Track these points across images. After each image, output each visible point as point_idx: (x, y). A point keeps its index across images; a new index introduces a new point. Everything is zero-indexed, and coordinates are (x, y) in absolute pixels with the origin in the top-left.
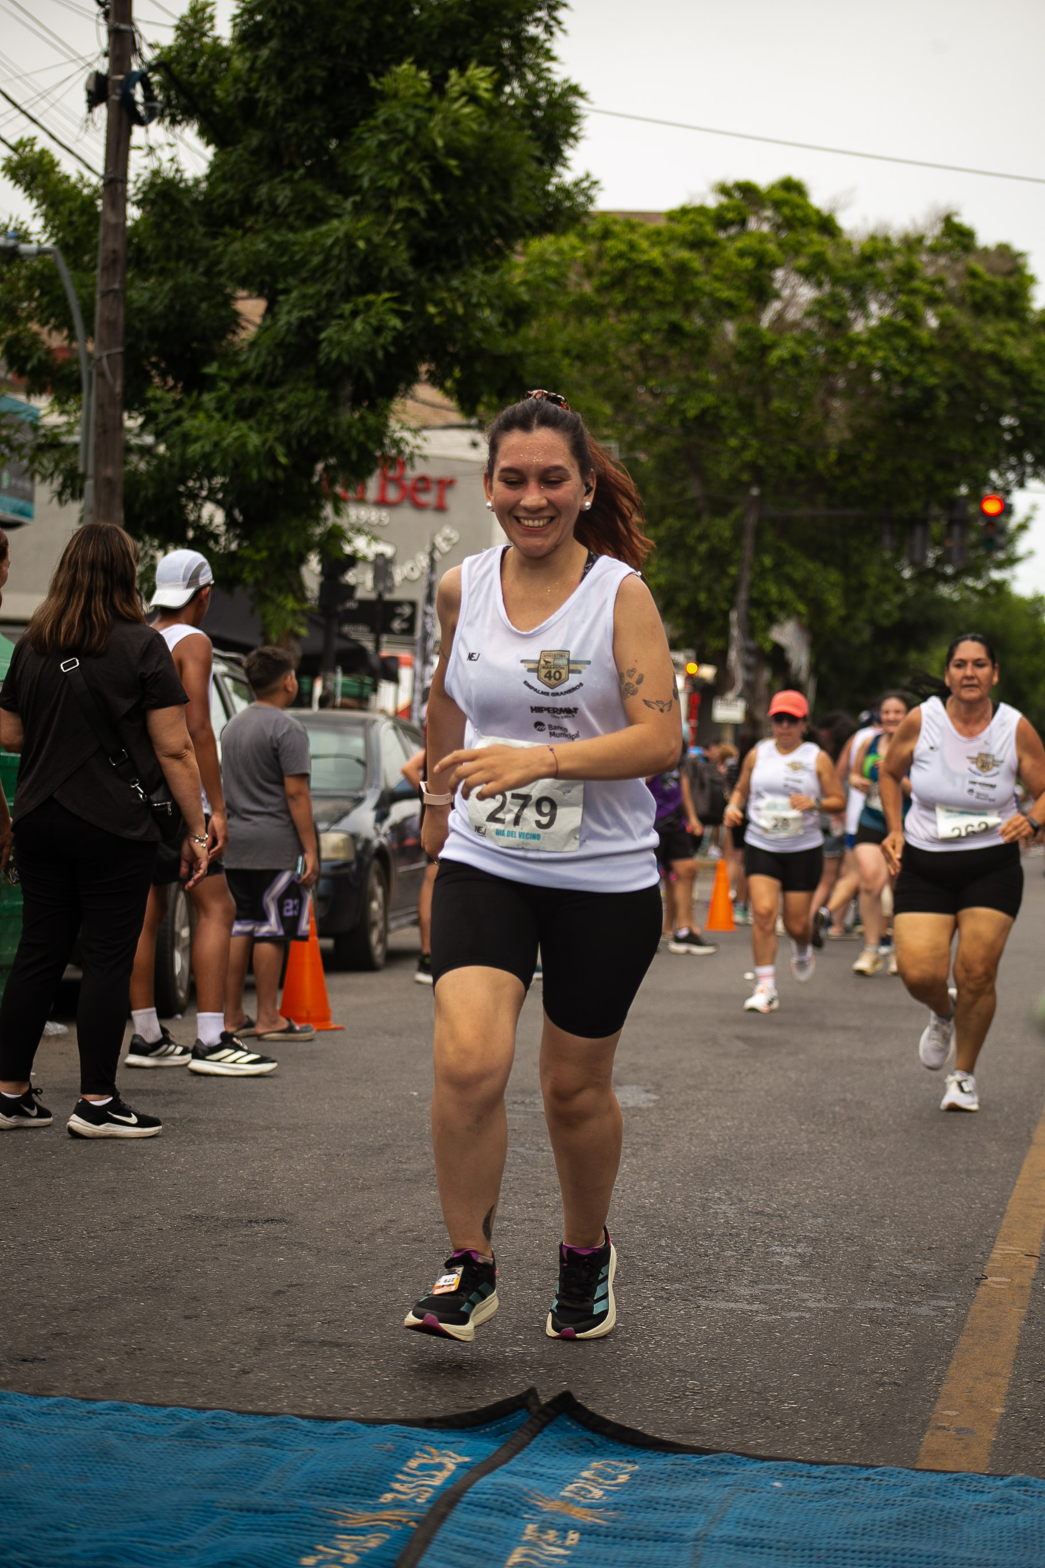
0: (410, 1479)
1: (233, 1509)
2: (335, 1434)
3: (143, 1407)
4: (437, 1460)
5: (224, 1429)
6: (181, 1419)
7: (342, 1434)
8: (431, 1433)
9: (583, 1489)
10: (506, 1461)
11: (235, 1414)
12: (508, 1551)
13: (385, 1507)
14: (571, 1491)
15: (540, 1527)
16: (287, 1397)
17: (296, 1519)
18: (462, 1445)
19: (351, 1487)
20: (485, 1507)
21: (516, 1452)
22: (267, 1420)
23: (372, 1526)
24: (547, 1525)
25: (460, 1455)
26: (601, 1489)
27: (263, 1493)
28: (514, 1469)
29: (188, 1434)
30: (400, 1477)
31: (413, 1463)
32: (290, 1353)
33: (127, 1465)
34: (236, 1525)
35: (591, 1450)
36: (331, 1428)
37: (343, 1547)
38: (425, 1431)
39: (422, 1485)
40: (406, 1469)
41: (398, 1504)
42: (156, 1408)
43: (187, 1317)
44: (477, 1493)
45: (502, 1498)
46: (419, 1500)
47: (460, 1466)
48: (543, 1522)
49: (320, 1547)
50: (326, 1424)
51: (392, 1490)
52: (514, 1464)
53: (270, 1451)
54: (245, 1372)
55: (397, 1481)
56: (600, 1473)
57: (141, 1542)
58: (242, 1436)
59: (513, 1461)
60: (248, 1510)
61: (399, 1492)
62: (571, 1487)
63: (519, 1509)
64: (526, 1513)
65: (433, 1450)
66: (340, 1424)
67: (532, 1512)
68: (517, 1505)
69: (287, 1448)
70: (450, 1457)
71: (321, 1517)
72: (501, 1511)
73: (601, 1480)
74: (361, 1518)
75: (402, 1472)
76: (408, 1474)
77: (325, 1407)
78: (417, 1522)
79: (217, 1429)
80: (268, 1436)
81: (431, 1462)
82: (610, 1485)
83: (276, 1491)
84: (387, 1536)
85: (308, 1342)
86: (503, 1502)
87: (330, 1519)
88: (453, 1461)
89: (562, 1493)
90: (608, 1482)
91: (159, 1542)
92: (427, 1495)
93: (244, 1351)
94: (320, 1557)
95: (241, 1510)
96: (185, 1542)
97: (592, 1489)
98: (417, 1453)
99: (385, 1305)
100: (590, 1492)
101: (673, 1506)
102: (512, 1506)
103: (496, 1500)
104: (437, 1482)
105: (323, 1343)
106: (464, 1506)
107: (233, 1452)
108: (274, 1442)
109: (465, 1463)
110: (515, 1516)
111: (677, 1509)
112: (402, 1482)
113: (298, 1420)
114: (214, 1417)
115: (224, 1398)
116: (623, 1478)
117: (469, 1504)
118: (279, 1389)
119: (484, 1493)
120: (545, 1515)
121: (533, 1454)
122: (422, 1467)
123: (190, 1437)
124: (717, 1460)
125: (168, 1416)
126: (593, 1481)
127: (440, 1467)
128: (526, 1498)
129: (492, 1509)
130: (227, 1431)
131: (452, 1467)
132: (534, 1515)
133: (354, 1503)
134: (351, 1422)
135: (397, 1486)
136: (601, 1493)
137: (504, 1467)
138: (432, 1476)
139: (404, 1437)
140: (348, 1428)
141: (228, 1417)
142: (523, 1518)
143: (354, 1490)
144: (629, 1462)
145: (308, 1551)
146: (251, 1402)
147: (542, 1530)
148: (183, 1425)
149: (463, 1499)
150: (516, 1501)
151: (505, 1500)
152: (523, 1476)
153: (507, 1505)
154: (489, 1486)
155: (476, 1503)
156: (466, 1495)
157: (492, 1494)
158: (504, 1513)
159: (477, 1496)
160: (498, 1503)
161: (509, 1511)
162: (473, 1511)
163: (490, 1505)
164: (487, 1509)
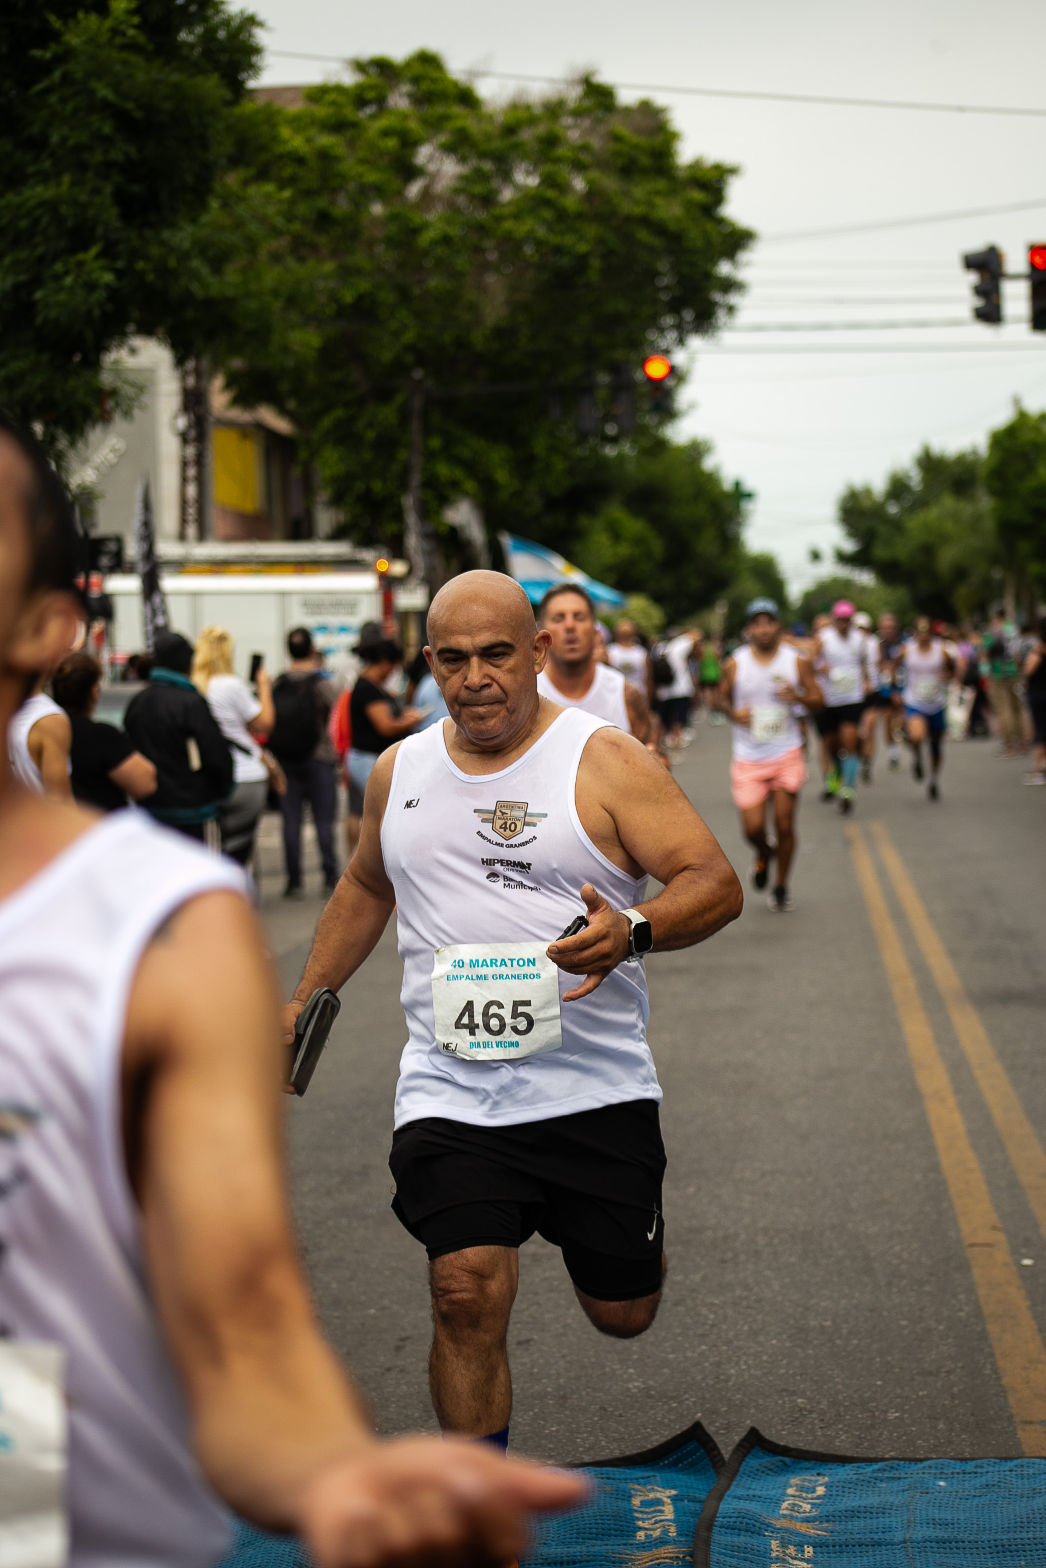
0: (645, 1516)
4: (652, 1496)
8: (627, 1471)
9: (795, 1505)
10: (727, 1490)
14: (787, 1509)
15: (780, 1543)
18: (659, 1478)
20: (734, 1529)
21: (733, 1479)
24: (786, 1541)
25: (665, 1488)
26: (808, 1503)
28: (736, 1494)
30: (634, 1514)
31: (636, 1501)
35: (784, 1469)
39: (659, 1521)
40: (634, 1507)
41: (656, 1542)
45: (745, 1520)
46: (669, 1534)
47: (674, 1499)
48: (781, 1538)
51: (640, 1528)
52: (736, 1490)
55: (636, 1518)
56: (801, 1489)
59: (733, 1487)
61: (646, 1529)
62: (785, 1505)
63: (760, 1529)
64: (767, 1530)
65: (641, 1487)
67: (770, 1529)
68: (757, 1525)
70: (659, 1491)
72: (747, 1531)
73: (804, 1495)
75: (634, 1511)
76: (640, 1512)
78: (688, 1557)
81: (649, 1498)
82: (813, 1499)
86: (747, 1524)
88: (665, 1495)
89: (781, 1512)
90: (810, 1496)
92: (671, 1529)
97: (801, 1504)
98: (633, 1493)
100: (801, 1507)
101: (871, 1513)
102: (754, 1526)
103: (741, 1522)
104: (669, 1516)
106: (718, 1529)
109: (676, 1495)
110: (759, 1534)
111: (874, 1515)
112: (641, 1519)
116: (820, 1490)
117: (722, 1527)
119: (730, 1517)
120: (780, 1532)
121: (744, 1481)
122: (645, 1504)
124: (886, 1468)
126: (799, 1497)
127: (659, 1502)
128: (762, 1519)
129: (740, 1530)
131: (668, 1501)
132: (772, 1532)
135: (640, 1523)
136: (809, 1506)
138: (661, 1512)
142: (765, 1536)
144: (818, 1474)
147: (783, 1546)
149: (716, 1523)
150: (756, 1521)
151: (749, 1521)
152: (746, 1500)
153: (751, 1525)
154: (732, 1511)
155: (726, 1526)
156: (717, 1519)
157: (737, 1517)
158: (749, 1533)
159: (726, 1519)
160: (744, 1524)
161: (753, 1530)
162: (726, 1533)
163: (738, 1527)
164: (736, 1531)
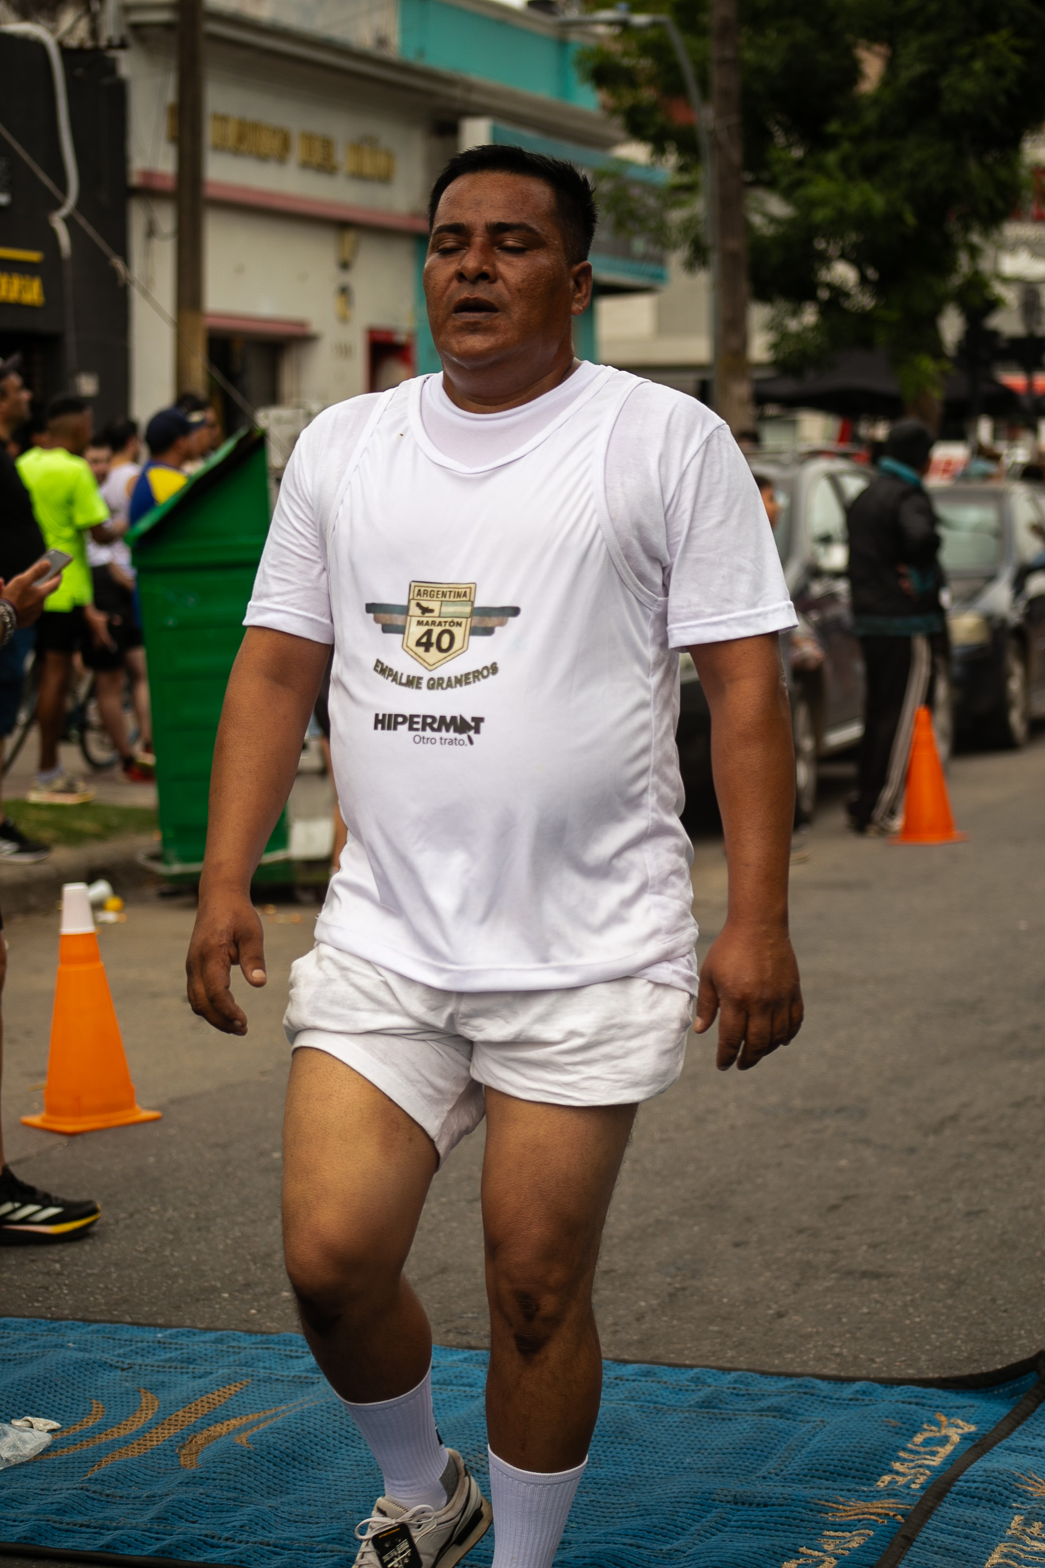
0: (911, 1457)
1: (728, 1502)
2: (851, 1400)
3: (671, 1369)
4: (944, 1432)
5: (743, 1395)
6: (704, 1383)
7: (857, 1400)
8: (946, 1394)
10: (1007, 1434)
11: (758, 1376)
12: (989, 1549)
13: (878, 1495)
15: (1026, 1519)
16: (815, 1346)
17: (787, 1514)
18: (972, 1410)
19: (850, 1469)
20: (973, 1497)
21: (1019, 1423)
22: (789, 1382)
23: (860, 1521)
24: (1032, 1516)
25: (968, 1422)
27: (764, 1478)
28: (1013, 1444)
29: (706, 1404)
30: (902, 1454)
31: (919, 1439)
32: (828, 1289)
33: (640, 1446)
34: (729, 1521)
36: (848, 1391)
37: (826, 1547)
38: (940, 1392)
39: (920, 1466)
40: (910, 1446)
41: (891, 1493)
42: (683, 1370)
43: (737, 1245)
44: (967, 1481)
45: (992, 1486)
46: (913, 1486)
47: (964, 1438)
48: (1029, 1513)
49: (803, 1549)
50: (845, 1385)
51: (891, 1471)
52: (1017, 1439)
53: (781, 1424)
54: (780, 1315)
55: (898, 1459)
57: (631, 1545)
58: (759, 1403)
59: (1015, 1434)
60: (743, 1504)
61: (898, 1473)
63: (1007, 1498)
64: (1015, 1501)
65: (943, 1418)
66: (858, 1386)
67: (1020, 1499)
68: (1005, 1493)
69: (800, 1418)
70: (957, 1426)
71: (811, 1510)
72: (989, 1501)
74: (854, 1508)
75: (904, 1449)
76: (911, 1451)
77: (850, 1359)
78: (903, 1516)
79: (737, 1395)
80: (783, 1405)
81: (938, 1434)
83: (777, 1475)
84: (872, 1533)
85: (849, 1273)
86: (992, 1491)
87: (819, 1512)
88: (960, 1431)
91: (648, 1545)
92: (922, 1479)
93: (783, 1288)
94: (801, 1561)
95: (736, 1503)
96: (676, 1544)
98: (925, 1426)
99: (936, 1220)
102: (1001, 1494)
103: (985, 1490)
104: (936, 1462)
105: (864, 1274)
106: (953, 1496)
107: (745, 1426)
108: (788, 1411)
109: (970, 1433)
110: (1004, 1505)
112: (903, 1461)
113: (818, 1382)
114: (736, 1382)
115: (753, 1349)
117: (957, 1494)
118: (809, 1337)
119: (975, 1482)
120: (1033, 1504)
121: (1036, 1423)
122: (927, 1442)
123: (707, 1407)
125: (691, 1380)
127: (945, 1440)
128: (1017, 1484)
129: (980, 1499)
130: (746, 1397)
131: (956, 1438)
132: (1022, 1503)
133: (849, 1490)
134: (868, 1383)
135: (897, 1466)
137: (1004, 1442)
138: (933, 1453)
139: (917, 1404)
140: (864, 1392)
141: (750, 1380)
142: (1011, 1508)
143: (853, 1472)
145: (791, 1554)
146: (779, 1353)
147: (1028, 1523)
148: (706, 1391)
149: (953, 1489)
150: (1006, 1489)
151: (995, 1488)
152: (1020, 1453)
153: (997, 1494)
154: (980, 1473)
155: (965, 1493)
156: (957, 1483)
157: (982, 1482)
158: (992, 1503)
159: (967, 1484)
160: (988, 1492)
161: (998, 1500)
162: (961, 1502)
163: (979, 1495)
164: (976, 1499)
